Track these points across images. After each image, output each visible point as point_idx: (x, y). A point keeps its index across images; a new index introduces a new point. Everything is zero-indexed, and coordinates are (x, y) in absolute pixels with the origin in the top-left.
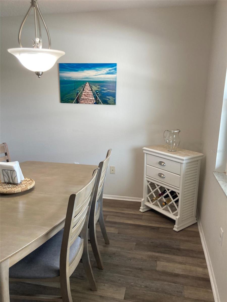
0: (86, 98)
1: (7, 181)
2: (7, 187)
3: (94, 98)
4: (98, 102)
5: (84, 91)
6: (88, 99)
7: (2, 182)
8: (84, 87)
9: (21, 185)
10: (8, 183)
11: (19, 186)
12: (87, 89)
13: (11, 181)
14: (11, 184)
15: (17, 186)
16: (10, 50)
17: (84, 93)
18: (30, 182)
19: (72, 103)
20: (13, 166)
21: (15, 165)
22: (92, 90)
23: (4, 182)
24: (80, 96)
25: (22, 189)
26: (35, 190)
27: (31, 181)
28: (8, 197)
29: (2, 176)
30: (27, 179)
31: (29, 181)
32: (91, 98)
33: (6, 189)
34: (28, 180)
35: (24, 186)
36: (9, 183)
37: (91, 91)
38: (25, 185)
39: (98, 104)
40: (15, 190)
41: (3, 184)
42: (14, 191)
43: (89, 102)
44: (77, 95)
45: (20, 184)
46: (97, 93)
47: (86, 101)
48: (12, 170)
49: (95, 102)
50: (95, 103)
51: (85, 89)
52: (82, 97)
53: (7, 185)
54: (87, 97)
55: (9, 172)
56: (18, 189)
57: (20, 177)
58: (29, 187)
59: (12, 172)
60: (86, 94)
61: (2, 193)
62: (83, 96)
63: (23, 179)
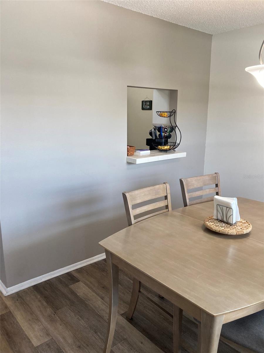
1: (220, 218)
2: (220, 225)
7: (214, 218)
9: (235, 226)
10: (220, 221)
11: (233, 227)
13: (225, 220)
14: (224, 222)
15: (231, 227)
18: (245, 225)
20: (231, 203)
21: (233, 202)
23: (216, 218)
25: (238, 232)
26: (251, 236)
27: (247, 224)
28: (221, 238)
29: (215, 211)
30: (242, 220)
31: (245, 223)
33: (219, 228)
34: (243, 222)
35: (239, 228)
36: (222, 221)
38: (241, 227)
40: (229, 231)
41: (215, 220)
42: (227, 232)
45: (234, 225)
48: (229, 208)
53: (219, 223)
55: (225, 208)
56: (232, 230)
57: (236, 216)
58: (245, 232)
59: (228, 209)
61: (215, 231)
63: (239, 219)
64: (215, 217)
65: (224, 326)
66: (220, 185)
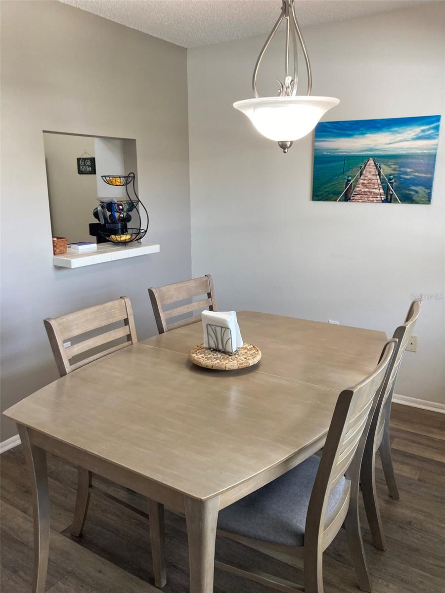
0: (366, 190)
1: (213, 345)
2: (213, 357)
3: (382, 191)
4: (391, 199)
5: (362, 177)
6: (369, 192)
7: (204, 347)
8: (363, 167)
9: (237, 356)
10: (214, 350)
11: (233, 357)
12: (370, 172)
13: (220, 347)
14: (219, 351)
15: (230, 357)
16: (236, 105)
17: (361, 181)
18: (252, 352)
19: (336, 201)
20: (227, 320)
21: (230, 318)
22: (379, 174)
23: (208, 347)
24: (353, 185)
25: (240, 364)
26: (261, 368)
27: (255, 351)
28: (215, 376)
29: (205, 335)
30: (247, 345)
31: (251, 349)
32: (377, 191)
33: (212, 361)
34: (248, 348)
35: (242, 358)
36: (216, 350)
37: (378, 177)
38: (245, 357)
39: (390, 202)
40: (227, 365)
41: (206, 350)
42: (225, 366)
43: (370, 199)
44: (347, 184)
45: (235, 354)
46: (390, 179)
47: (366, 197)
48: (225, 328)
49: (384, 197)
50: (383, 201)
51: (364, 172)
52: (358, 189)
53: (213, 353)
54: (367, 188)
55: (219, 329)
56: (232, 363)
57: (236, 341)
58: (252, 362)
59: (223, 329)
60: (366, 182)
61: (206, 367)
62: (358, 187)
63: (241, 345)
64: (205, 345)
65: (221, 513)
66: (215, 295)
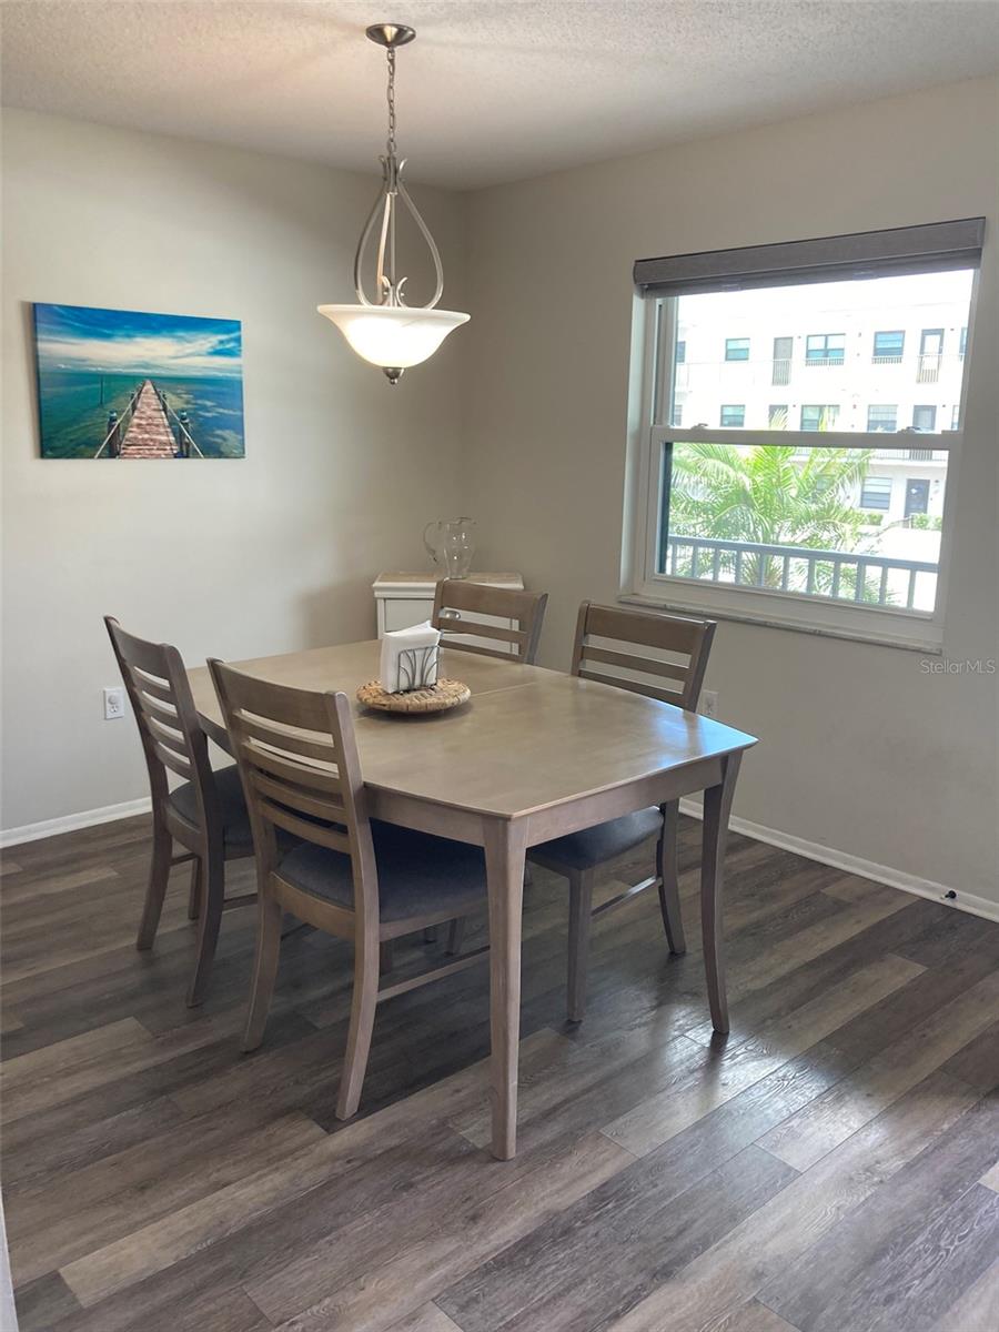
0: (146, 436)
3: (172, 438)
4: (188, 451)
5: (136, 414)
6: (152, 440)
8: (136, 396)
12: (148, 405)
17: (136, 421)
19: (92, 457)
22: (165, 410)
24: (121, 429)
32: (163, 438)
37: (163, 413)
39: (187, 457)
43: (154, 452)
44: (111, 426)
46: (183, 418)
47: (146, 450)
49: (176, 449)
50: (176, 456)
51: (139, 405)
52: (131, 435)
54: (147, 433)
60: (143, 422)
62: (131, 432)
